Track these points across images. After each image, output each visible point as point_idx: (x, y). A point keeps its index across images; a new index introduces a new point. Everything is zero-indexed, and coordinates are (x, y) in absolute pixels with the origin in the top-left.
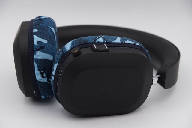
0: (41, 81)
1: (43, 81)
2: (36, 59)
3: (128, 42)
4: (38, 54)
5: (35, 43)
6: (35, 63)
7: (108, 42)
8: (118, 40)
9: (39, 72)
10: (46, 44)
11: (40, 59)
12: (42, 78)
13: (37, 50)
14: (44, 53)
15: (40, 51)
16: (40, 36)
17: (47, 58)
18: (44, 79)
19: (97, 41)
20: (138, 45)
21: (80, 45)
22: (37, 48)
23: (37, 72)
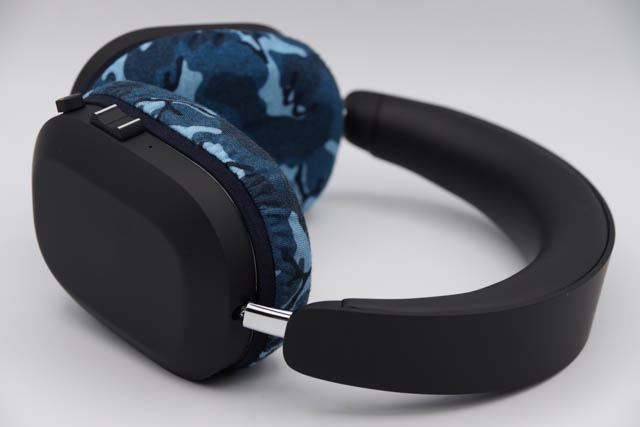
3: (214, 148)
5: (104, 76)
7: (161, 119)
8: (190, 131)
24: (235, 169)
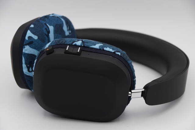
0: (27, 74)
1: (29, 75)
2: (24, 53)
3: (108, 49)
4: (27, 48)
5: (27, 38)
6: (23, 57)
7: (85, 46)
8: (97, 46)
9: (25, 66)
10: (36, 40)
11: (27, 54)
12: (28, 72)
13: (26, 45)
14: (32, 48)
15: (29, 46)
16: (33, 32)
17: (34, 54)
18: (30, 73)
19: (74, 44)
20: (118, 55)
21: (57, 45)
22: (27, 43)
23: (24, 66)
24: (117, 53)
